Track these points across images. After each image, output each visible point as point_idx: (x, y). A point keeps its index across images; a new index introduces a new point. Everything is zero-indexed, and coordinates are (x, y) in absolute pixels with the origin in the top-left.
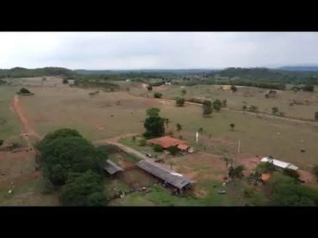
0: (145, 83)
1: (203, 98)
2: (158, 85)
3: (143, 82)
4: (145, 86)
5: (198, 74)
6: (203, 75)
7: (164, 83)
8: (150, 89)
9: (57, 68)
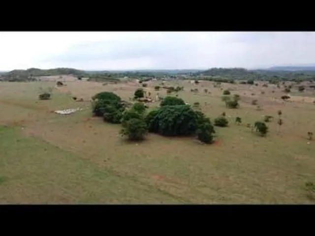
0: (138, 79)
1: (169, 86)
2: (147, 80)
3: (137, 78)
4: (138, 81)
5: (186, 74)
6: (190, 74)
7: (151, 79)
8: (140, 82)
9: (67, 69)
